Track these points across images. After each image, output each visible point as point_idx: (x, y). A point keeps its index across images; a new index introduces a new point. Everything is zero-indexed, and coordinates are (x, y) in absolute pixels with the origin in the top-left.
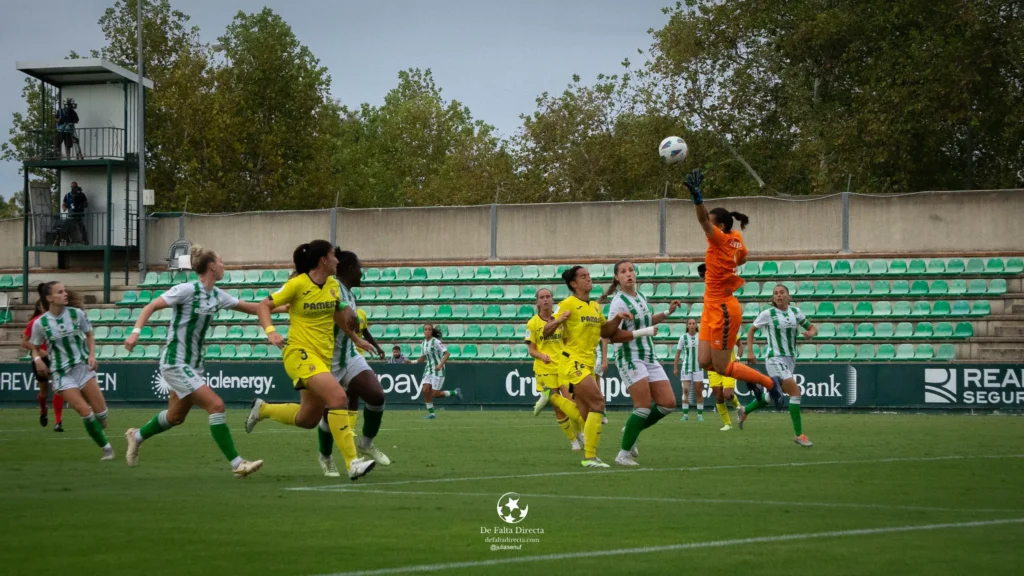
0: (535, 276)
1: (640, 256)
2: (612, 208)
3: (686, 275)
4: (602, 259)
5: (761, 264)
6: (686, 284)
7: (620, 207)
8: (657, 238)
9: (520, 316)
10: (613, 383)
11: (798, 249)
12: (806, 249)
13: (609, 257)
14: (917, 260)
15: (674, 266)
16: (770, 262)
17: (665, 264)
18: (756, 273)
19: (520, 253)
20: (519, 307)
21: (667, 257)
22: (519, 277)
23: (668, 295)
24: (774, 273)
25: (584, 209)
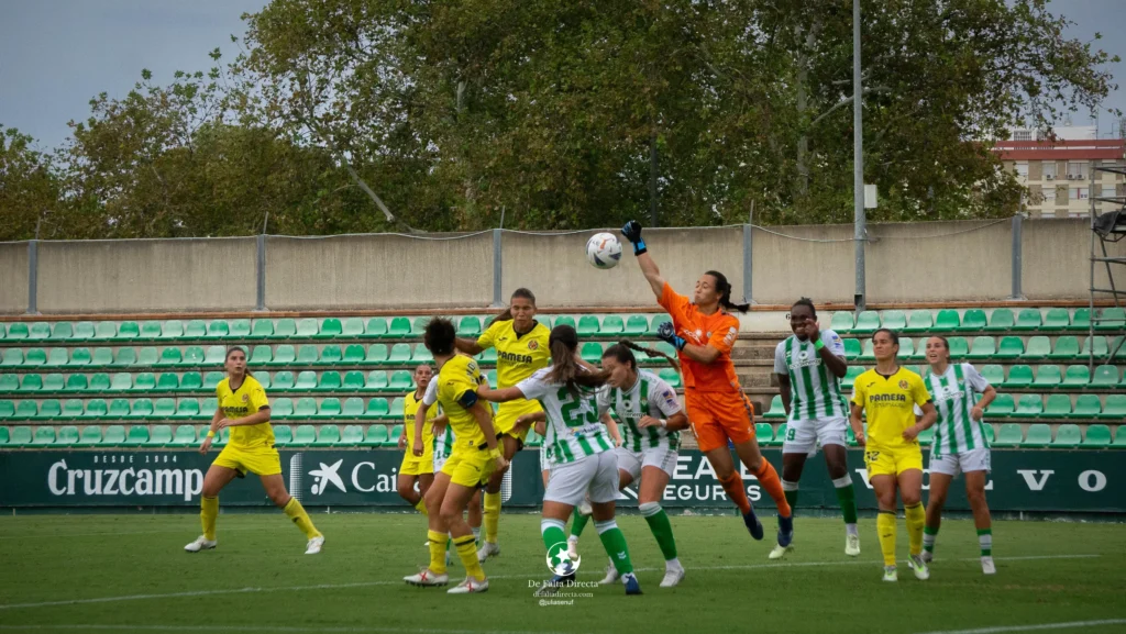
0: (89, 336)
1: (231, 310)
2: (194, 246)
3: (291, 334)
4: (180, 313)
5: (389, 321)
6: (291, 347)
7: (205, 245)
8: (252, 286)
9: (68, 389)
10: (194, 477)
11: (436, 301)
12: (447, 301)
13: (190, 310)
14: (589, 316)
15: (276, 322)
16: (400, 318)
17: (264, 320)
18: (383, 333)
19: (71, 305)
20: (68, 376)
21: (266, 311)
22: (67, 337)
23: (268, 361)
24: (406, 332)
25: (155, 247)
